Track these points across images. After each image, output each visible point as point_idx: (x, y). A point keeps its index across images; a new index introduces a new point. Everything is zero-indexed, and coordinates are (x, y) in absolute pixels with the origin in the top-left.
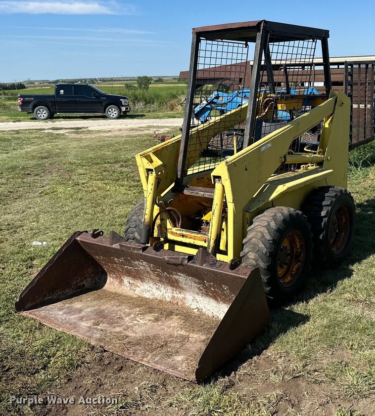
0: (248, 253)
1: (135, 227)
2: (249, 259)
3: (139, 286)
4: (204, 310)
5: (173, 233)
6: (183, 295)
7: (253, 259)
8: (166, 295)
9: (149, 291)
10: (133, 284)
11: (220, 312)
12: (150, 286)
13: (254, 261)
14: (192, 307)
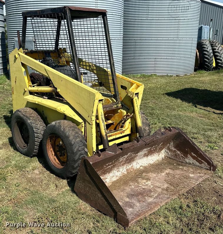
1: (83, 145)
3: (107, 177)
4: (143, 165)
9: (114, 176)
14: (138, 167)
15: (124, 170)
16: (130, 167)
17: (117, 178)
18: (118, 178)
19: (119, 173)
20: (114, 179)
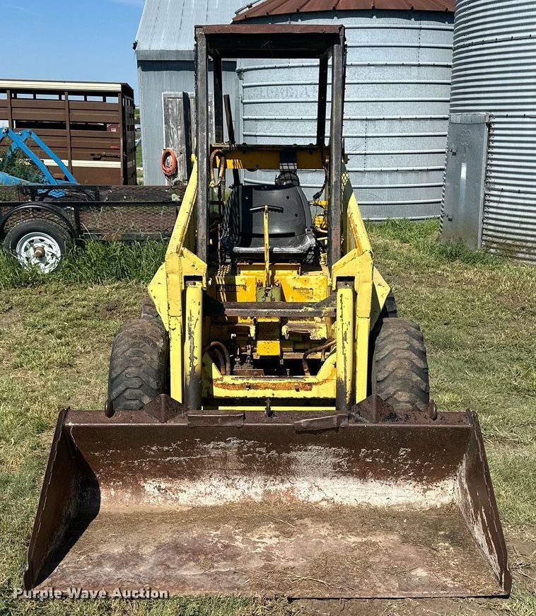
0: (394, 394)
1: (140, 387)
2: (399, 402)
3: (185, 489)
4: (337, 499)
5: (225, 386)
6: (288, 485)
7: (406, 402)
8: (251, 493)
9: (211, 493)
10: (170, 489)
11: (369, 495)
12: (211, 485)
13: (409, 405)
14: (313, 499)
15: (254, 490)
16: (284, 487)
17: (218, 501)
18: (221, 503)
19: (234, 491)
20: (209, 502)
